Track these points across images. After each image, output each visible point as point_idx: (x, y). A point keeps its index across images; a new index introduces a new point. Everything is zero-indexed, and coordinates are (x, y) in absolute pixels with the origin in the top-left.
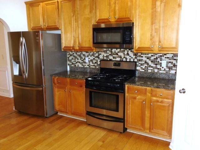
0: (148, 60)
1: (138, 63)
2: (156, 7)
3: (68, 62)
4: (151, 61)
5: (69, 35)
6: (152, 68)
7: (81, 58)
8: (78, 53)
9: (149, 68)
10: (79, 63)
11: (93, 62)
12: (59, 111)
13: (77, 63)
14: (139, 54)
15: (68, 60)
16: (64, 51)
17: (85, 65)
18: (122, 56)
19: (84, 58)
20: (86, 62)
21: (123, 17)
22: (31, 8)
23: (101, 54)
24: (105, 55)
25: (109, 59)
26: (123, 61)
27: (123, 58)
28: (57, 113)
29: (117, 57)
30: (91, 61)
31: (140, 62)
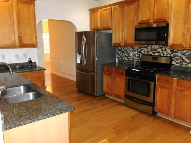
0: (183, 56)
1: (173, 58)
2: (189, 9)
3: (117, 56)
4: (186, 57)
5: (117, 34)
6: (186, 63)
7: (127, 52)
8: (125, 49)
9: (183, 63)
10: (126, 56)
11: (136, 56)
12: (106, 93)
13: (123, 56)
14: (175, 50)
15: (117, 54)
16: (113, 46)
17: (130, 59)
18: (160, 52)
19: (129, 53)
20: (131, 56)
21: (160, 19)
22: (93, 14)
23: (143, 50)
24: (146, 50)
25: (149, 54)
26: (160, 56)
27: (161, 53)
28: (105, 94)
29: (156, 52)
30: (134, 55)
31: (175, 57)
